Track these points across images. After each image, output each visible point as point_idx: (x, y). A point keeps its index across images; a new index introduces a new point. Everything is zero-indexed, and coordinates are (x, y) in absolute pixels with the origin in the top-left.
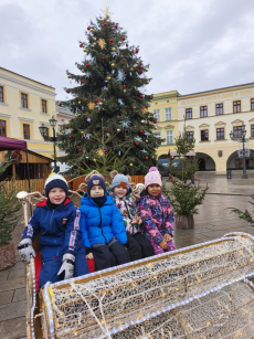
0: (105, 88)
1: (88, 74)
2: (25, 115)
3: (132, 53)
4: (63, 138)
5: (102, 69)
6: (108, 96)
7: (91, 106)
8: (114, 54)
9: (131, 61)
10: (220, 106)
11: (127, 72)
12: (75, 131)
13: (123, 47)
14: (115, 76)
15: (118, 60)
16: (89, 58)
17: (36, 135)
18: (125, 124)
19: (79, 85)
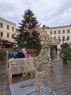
2: (8, 31)
4: (17, 38)
7: (24, 31)
9: (35, 21)
10: (59, 31)
11: (33, 23)
12: (20, 37)
13: (33, 17)
14: (30, 24)
15: (31, 20)
18: (32, 36)
19: (21, 26)
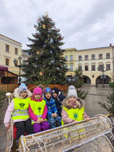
0: (45, 46)
1: (37, 39)
2: (7, 54)
3: (57, 32)
4: (24, 66)
5: (44, 37)
6: (46, 49)
7: (38, 53)
8: (49, 31)
9: (56, 35)
10: (93, 56)
11: (54, 39)
12: (30, 64)
13: (53, 29)
14: (49, 40)
15: (51, 34)
16: (38, 32)
17: (12, 64)
18: (52, 62)
19: (33, 43)
